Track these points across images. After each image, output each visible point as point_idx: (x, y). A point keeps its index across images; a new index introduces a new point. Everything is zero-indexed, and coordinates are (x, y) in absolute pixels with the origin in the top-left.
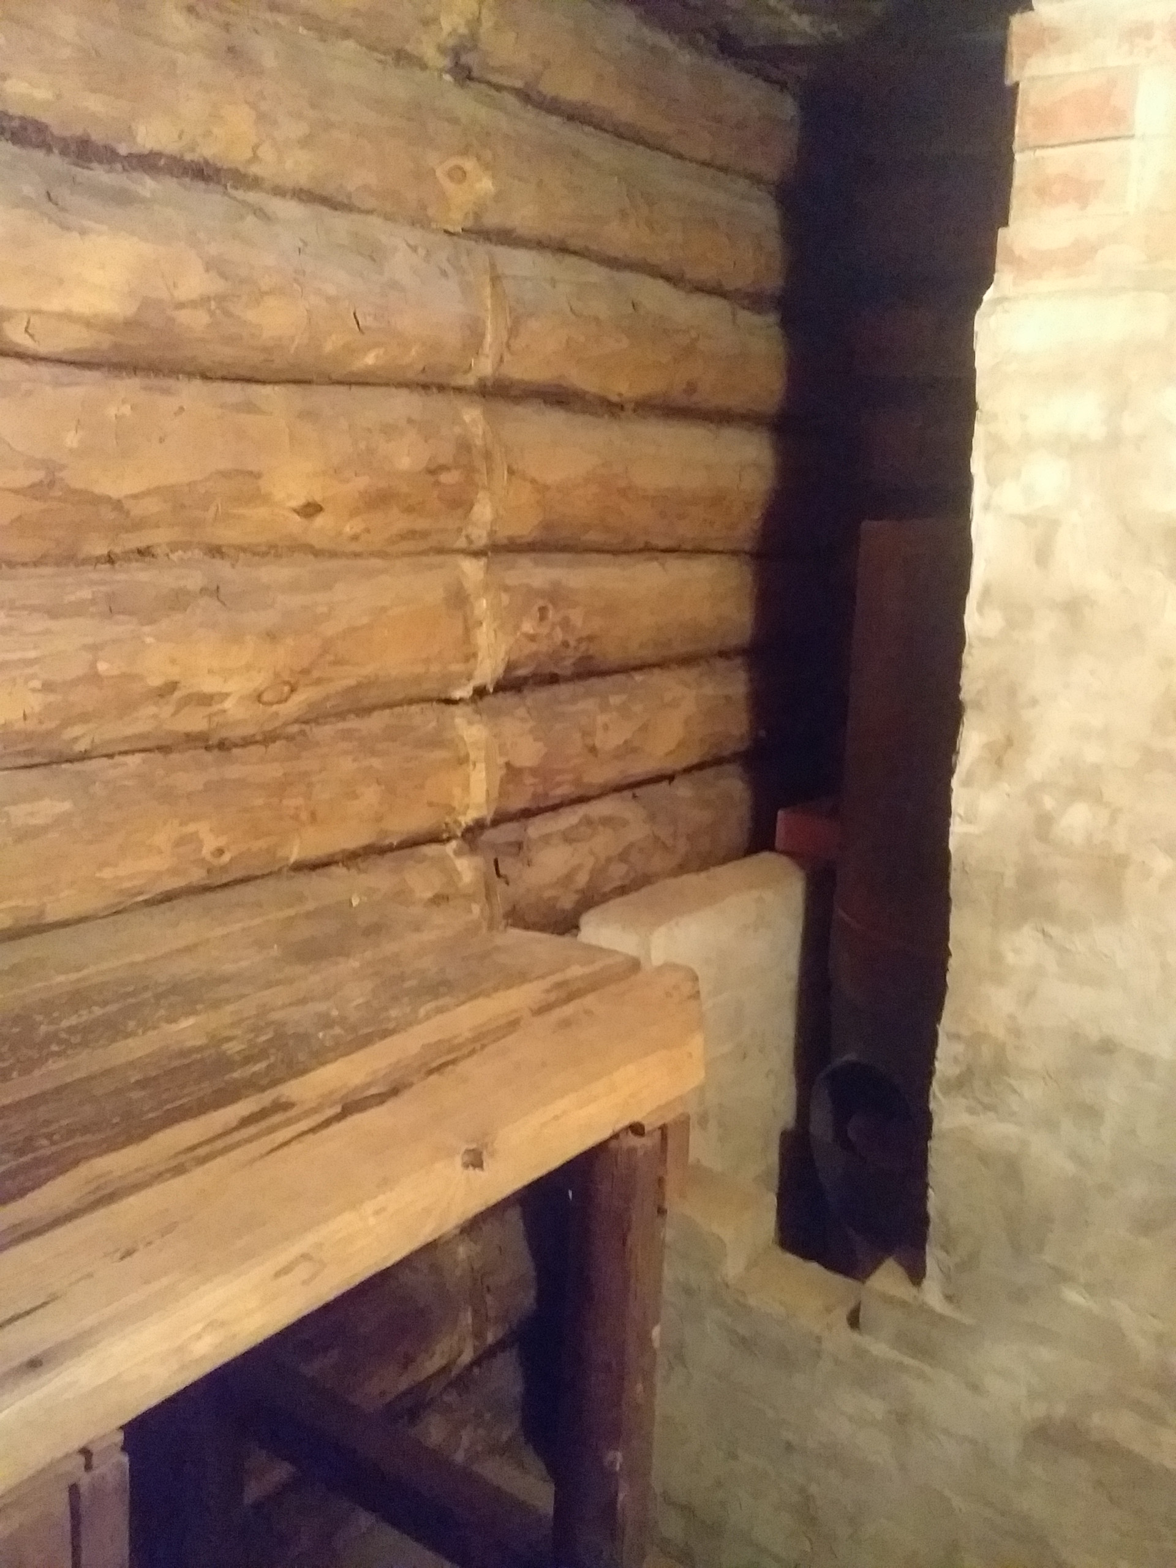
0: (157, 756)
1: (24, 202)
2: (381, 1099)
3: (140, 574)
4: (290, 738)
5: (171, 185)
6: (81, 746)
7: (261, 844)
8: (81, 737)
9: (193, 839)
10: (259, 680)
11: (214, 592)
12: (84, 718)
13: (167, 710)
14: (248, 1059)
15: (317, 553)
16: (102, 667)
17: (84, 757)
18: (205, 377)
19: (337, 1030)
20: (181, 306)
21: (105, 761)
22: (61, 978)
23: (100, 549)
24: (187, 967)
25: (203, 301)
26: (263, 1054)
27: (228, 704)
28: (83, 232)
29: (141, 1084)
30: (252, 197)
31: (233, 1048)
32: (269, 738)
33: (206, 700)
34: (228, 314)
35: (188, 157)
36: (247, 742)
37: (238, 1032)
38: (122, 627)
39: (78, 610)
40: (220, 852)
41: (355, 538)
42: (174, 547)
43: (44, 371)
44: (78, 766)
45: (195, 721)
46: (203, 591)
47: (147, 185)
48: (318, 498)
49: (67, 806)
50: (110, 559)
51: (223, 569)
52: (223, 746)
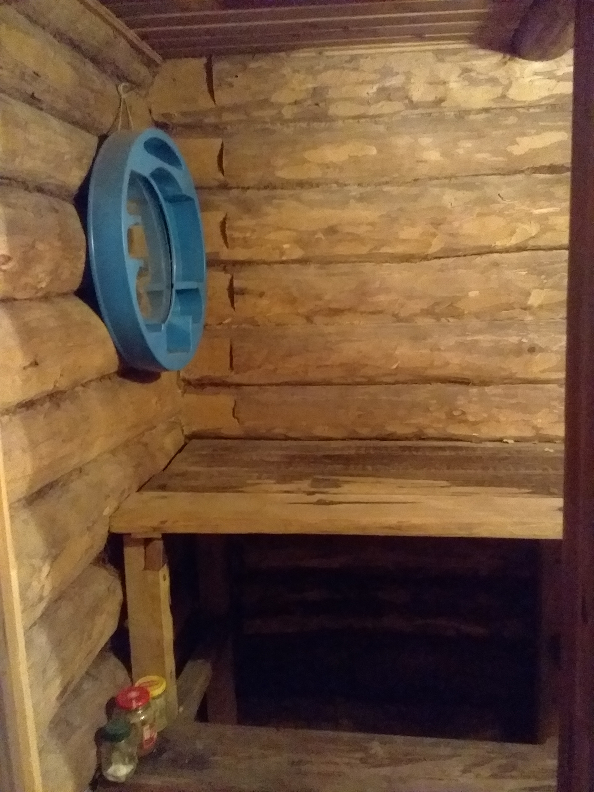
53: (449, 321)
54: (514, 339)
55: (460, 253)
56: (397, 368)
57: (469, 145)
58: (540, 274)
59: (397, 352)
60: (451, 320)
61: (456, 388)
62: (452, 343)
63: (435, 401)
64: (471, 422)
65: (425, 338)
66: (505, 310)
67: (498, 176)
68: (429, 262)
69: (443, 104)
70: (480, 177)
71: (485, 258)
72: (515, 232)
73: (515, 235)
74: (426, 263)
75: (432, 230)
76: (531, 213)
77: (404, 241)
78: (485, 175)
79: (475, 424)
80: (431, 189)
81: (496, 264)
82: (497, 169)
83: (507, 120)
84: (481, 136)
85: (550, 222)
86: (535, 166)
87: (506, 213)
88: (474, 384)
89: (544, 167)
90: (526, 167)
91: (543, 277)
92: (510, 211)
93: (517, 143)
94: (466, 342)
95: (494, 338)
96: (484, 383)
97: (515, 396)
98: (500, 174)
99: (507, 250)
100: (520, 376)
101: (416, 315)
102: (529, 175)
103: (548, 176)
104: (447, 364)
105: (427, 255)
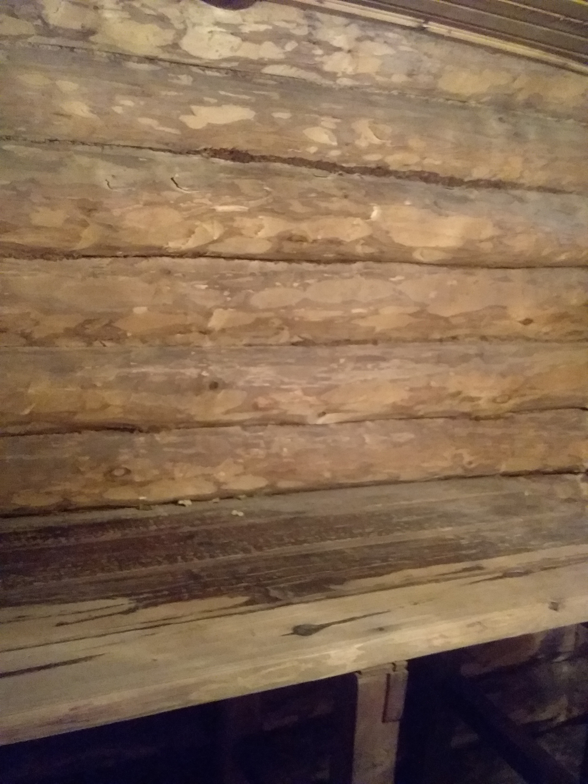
0: (450, 421)
1: (426, 207)
2: (520, 575)
3: (451, 347)
4: (507, 418)
5: (484, 193)
6: (421, 413)
7: (489, 462)
8: (421, 410)
9: (460, 456)
10: (495, 393)
11: (481, 355)
12: (423, 402)
13: (455, 402)
14: (469, 547)
15: (528, 339)
16: (433, 384)
17: (422, 417)
18: (489, 267)
19: (507, 545)
20: (481, 241)
21: (430, 420)
22: (403, 503)
23: (437, 336)
24: (451, 508)
25: (491, 239)
26: (475, 547)
27: (481, 402)
28: (447, 216)
29: (428, 547)
30: (518, 192)
31: (464, 542)
32: (497, 417)
33: (472, 399)
34: (501, 243)
35: (493, 179)
36: (487, 418)
37: (467, 536)
38: (442, 368)
39: (425, 361)
40: (470, 463)
41: (546, 334)
42: (467, 336)
43: (425, 268)
44: (419, 421)
45: (466, 408)
46: (477, 355)
47: (474, 194)
48: (531, 317)
49: (412, 436)
50: (441, 340)
51: (486, 346)
52: (477, 419)
53: (104, 346)
54: (191, 372)
55: (119, 253)
56: (31, 413)
57: (129, 103)
58: (223, 288)
59: (31, 391)
60: (108, 344)
61: (117, 437)
62: (112, 378)
63: (87, 458)
64: (137, 482)
65: (73, 370)
66: (180, 333)
67: (169, 154)
68: (75, 261)
69: (92, 38)
70: (143, 150)
71: (152, 261)
72: (194, 233)
73: (192, 236)
74: (71, 261)
75: (81, 216)
76: (214, 210)
77: (38, 228)
78: (151, 148)
79: (142, 484)
80: (77, 158)
81: (168, 272)
82: (167, 144)
83: (178, 79)
84: (146, 94)
85: (235, 224)
86: (215, 148)
87: (182, 205)
88: (141, 431)
89: (225, 150)
90: (203, 147)
91: (226, 293)
92: (188, 204)
93: (193, 113)
94: (130, 376)
95: (167, 370)
96: (154, 429)
97: (191, 445)
98: (170, 151)
99: (181, 255)
100: (199, 419)
101: (57, 336)
102: (207, 158)
103: (230, 163)
104: (105, 406)
105: (74, 251)
